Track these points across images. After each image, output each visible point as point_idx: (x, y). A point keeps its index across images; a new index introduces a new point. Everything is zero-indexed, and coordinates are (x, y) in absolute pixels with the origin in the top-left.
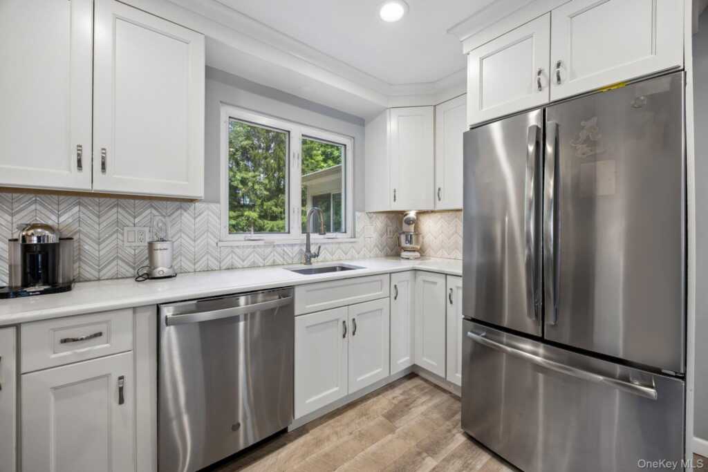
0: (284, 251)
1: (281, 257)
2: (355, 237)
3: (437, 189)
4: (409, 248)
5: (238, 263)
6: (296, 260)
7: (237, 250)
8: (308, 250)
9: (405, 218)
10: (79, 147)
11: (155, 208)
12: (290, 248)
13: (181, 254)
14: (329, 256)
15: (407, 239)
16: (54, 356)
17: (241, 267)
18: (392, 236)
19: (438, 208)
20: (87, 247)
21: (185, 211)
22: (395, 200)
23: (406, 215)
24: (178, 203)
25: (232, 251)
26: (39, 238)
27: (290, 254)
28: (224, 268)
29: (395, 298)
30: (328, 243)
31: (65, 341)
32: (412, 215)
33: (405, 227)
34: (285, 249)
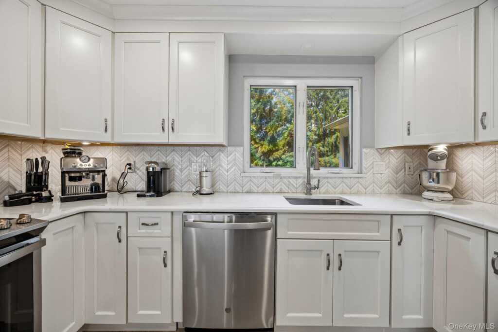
0: (289, 181)
1: (287, 187)
2: (361, 173)
3: (480, 115)
4: (432, 187)
5: (255, 189)
6: (299, 190)
7: (254, 180)
8: (309, 182)
9: (429, 153)
10: (163, 120)
11: (206, 151)
12: (294, 180)
13: (220, 180)
14: (331, 189)
15: (430, 177)
16: (139, 231)
17: (256, 191)
18: (412, 173)
19: (480, 139)
20: (177, 174)
21: (222, 152)
22: (409, 134)
23: (432, 149)
24: (218, 148)
25: (251, 180)
26: (153, 169)
27: (294, 184)
28: (245, 191)
29: (399, 244)
30: (331, 178)
31: (143, 224)
32: (441, 149)
33: (431, 164)
34: (290, 180)
